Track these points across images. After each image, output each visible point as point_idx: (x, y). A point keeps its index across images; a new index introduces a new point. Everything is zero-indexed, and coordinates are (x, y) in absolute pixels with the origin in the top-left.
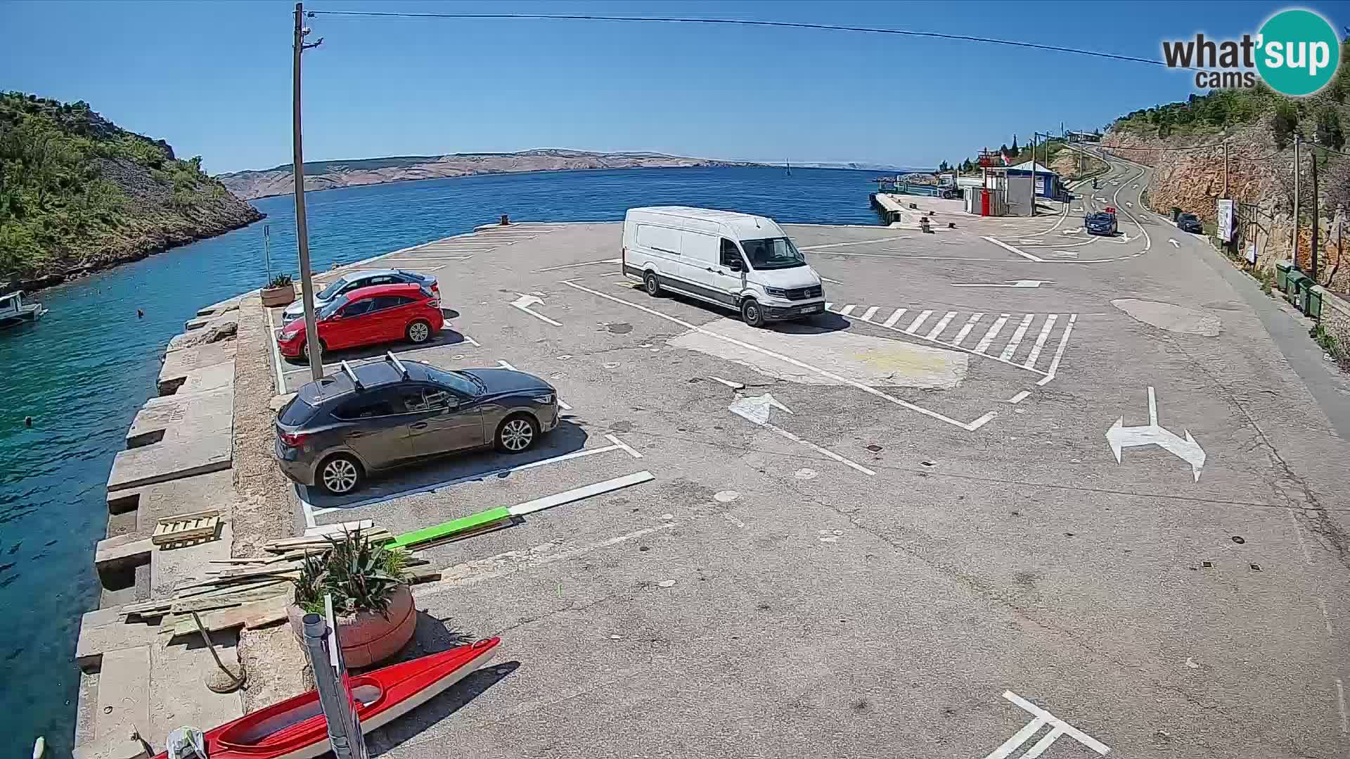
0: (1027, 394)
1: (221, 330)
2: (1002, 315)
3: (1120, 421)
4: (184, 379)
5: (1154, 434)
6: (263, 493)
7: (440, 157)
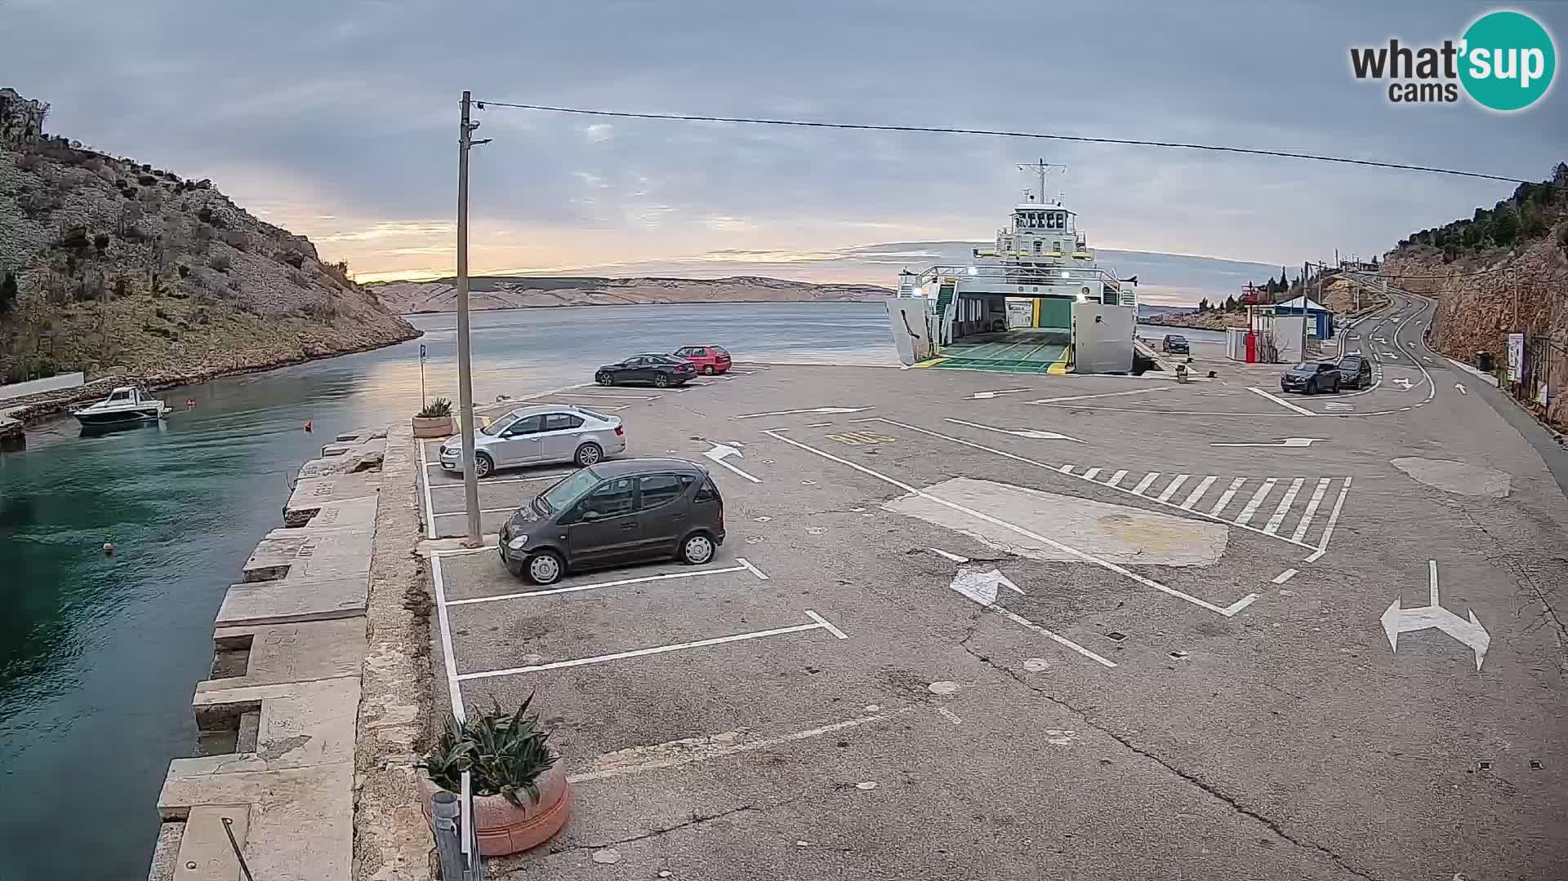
0: (1293, 572)
1: (364, 460)
2: (1269, 479)
3: (1397, 603)
4: (317, 510)
5: (1435, 616)
6: (400, 648)
7: (629, 280)
